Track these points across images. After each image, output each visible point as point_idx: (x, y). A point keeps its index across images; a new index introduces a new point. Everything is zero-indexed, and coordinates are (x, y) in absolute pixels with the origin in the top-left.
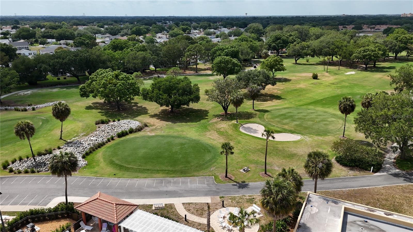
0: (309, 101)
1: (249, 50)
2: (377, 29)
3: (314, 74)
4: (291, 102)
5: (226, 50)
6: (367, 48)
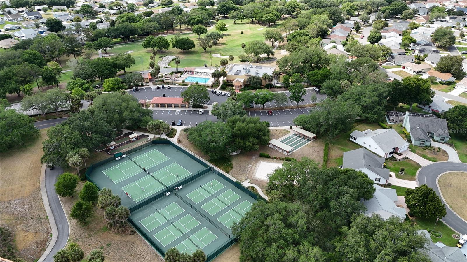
0: (236, 45)
3: (242, 30)
5: (197, 19)
6: (269, 14)
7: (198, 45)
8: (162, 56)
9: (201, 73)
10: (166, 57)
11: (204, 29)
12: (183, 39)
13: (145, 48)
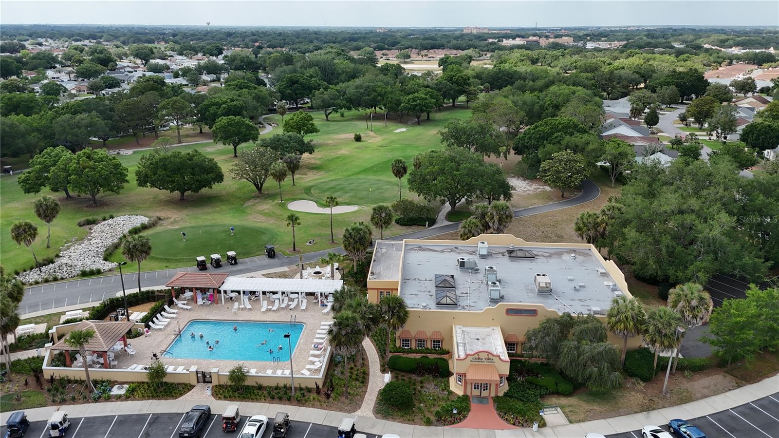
0: (357, 170)
1: (255, 103)
2: (430, 58)
3: (356, 135)
4: (337, 173)
5: (224, 106)
6: (416, 95)
7: (233, 175)
8: (90, 218)
9: (253, 293)
10: (110, 221)
11: (249, 127)
12: (176, 155)
13: (28, 191)
